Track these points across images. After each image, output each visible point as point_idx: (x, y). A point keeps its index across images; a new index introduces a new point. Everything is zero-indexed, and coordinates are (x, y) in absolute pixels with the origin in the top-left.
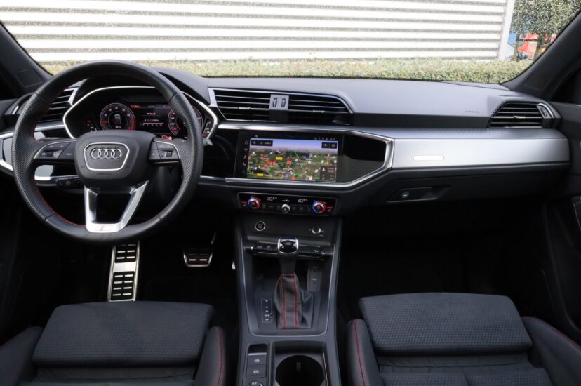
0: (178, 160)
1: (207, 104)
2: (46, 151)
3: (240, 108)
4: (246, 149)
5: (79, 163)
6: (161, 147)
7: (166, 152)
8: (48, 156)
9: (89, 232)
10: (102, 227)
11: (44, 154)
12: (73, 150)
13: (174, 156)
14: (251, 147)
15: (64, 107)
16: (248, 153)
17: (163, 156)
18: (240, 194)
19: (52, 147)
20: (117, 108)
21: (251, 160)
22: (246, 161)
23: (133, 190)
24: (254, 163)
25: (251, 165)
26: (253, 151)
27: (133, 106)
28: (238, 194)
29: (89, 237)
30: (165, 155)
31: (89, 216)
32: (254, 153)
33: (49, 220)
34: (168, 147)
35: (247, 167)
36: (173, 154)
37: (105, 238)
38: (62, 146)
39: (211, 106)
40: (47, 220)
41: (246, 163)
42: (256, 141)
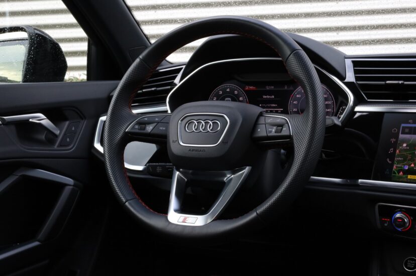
0: (290, 137)
1: (342, 78)
2: (139, 123)
3: (388, 82)
4: (393, 140)
5: (172, 138)
6: (269, 121)
7: (275, 128)
8: (141, 129)
9: (170, 223)
10: (185, 219)
11: (137, 127)
12: (167, 124)
13: (285, 132)
14: (401, 136)
15: (169, 87)
16: (395, 146)
17: (271, 132)
18: (380, 206)
19: (146, 119)
20: (228, 90)
21: (399, 156)
22: (392, 157)
23: (229, 176)
24: (405, 160)
25: (399, 162)
26: (404, 141)
27: (247, 88)
28: (377, 207)
29: (169, 229)
30: (274, 130)
31: (174, 203)
32: (405, 145)
33: (130, 204)
34: (278, 120)
35: (392, 165)
36: (284, 129)
37: (187, 231)
38: (157, 119)
39: (346, 81)
40: (127, 204)
41: (392, 160)
42: (410, 128)
